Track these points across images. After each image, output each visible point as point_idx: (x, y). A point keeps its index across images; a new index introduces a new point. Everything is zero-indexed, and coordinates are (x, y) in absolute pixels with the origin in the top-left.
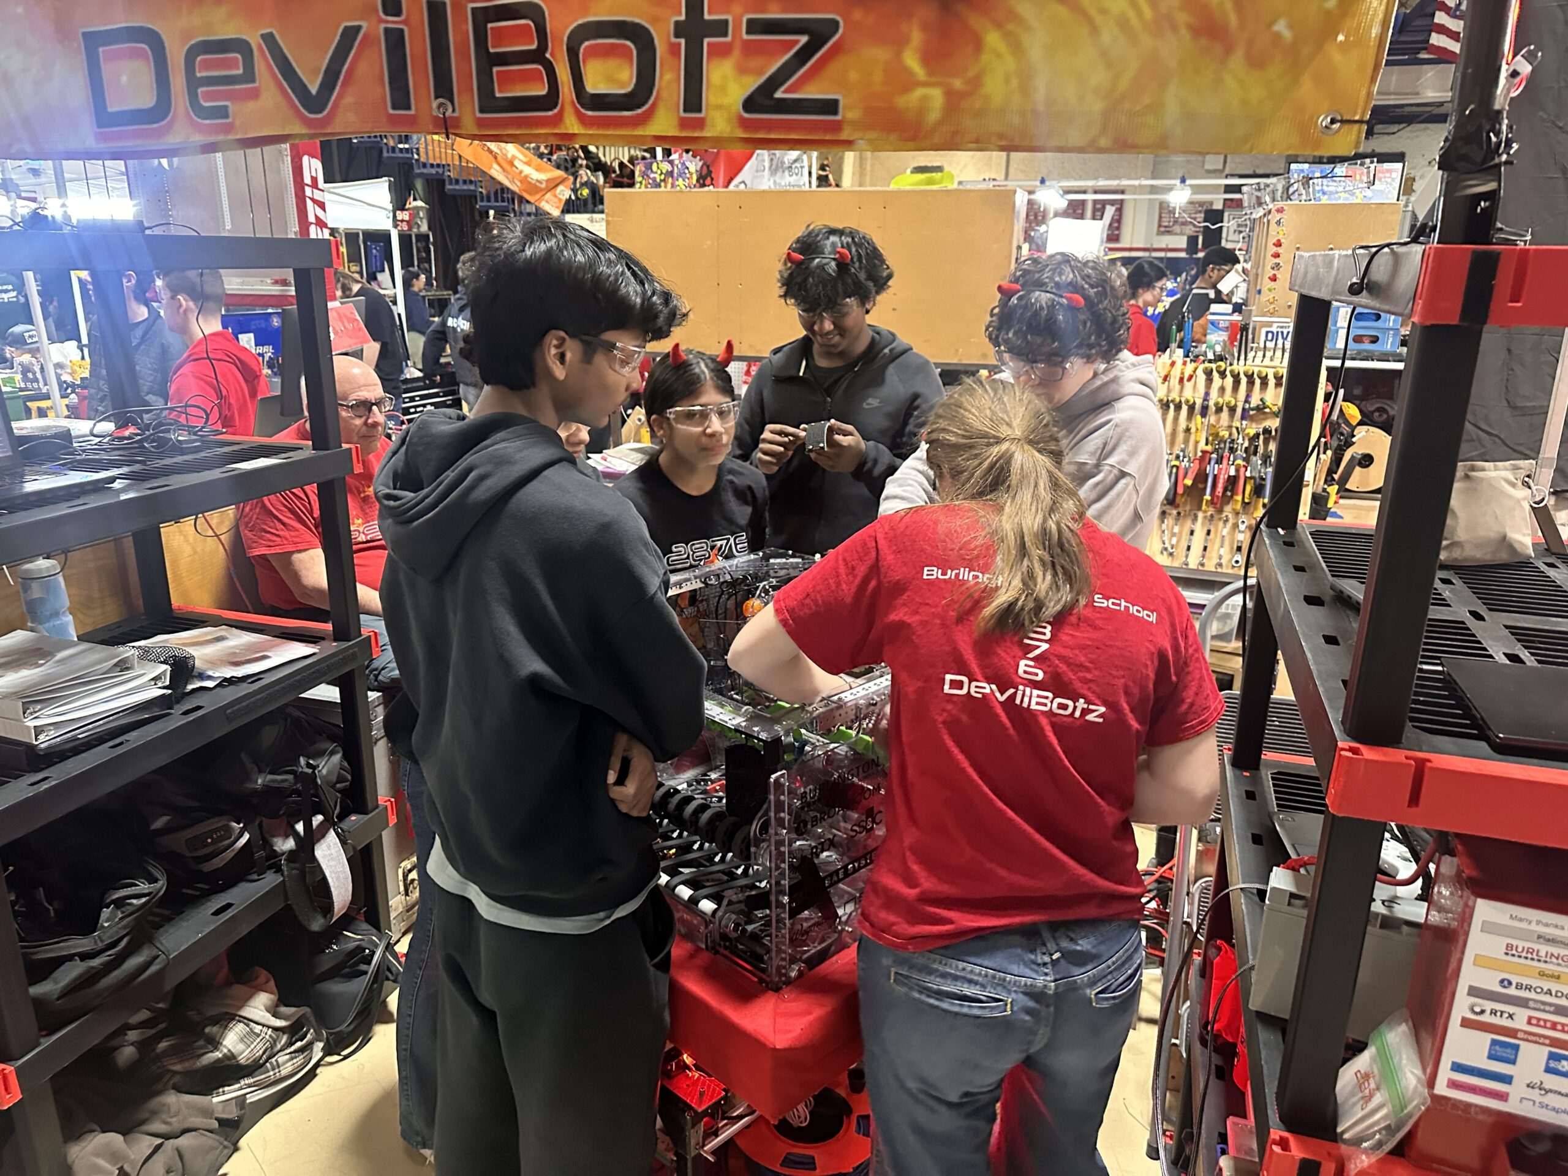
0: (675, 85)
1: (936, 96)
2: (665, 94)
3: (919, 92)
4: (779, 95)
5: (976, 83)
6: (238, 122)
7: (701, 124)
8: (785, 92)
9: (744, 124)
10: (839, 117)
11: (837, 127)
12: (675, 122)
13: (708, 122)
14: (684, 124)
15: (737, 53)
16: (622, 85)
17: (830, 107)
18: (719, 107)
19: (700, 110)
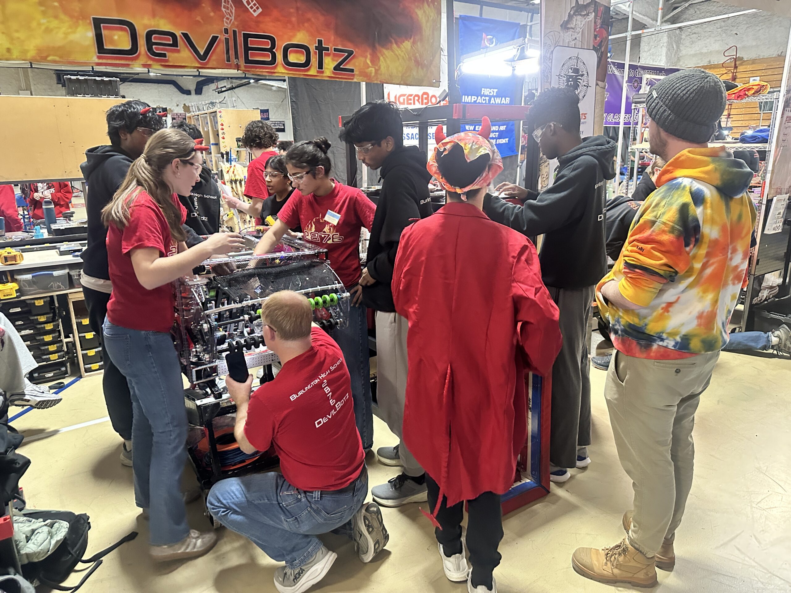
0: (316, 62)
1: (373, 70)
2: (313, 64)
3: (370, 69)
5: (380, 67)
6: (170, 59)
7: (323, 72)
8: (343, 66)
9: (334, 73)
11: (354, 75)
14: (318, 72)
15: (332, 55)
16: (302, 61)
17: (352, 71)
18: (327, 69)
19: (322, 69)
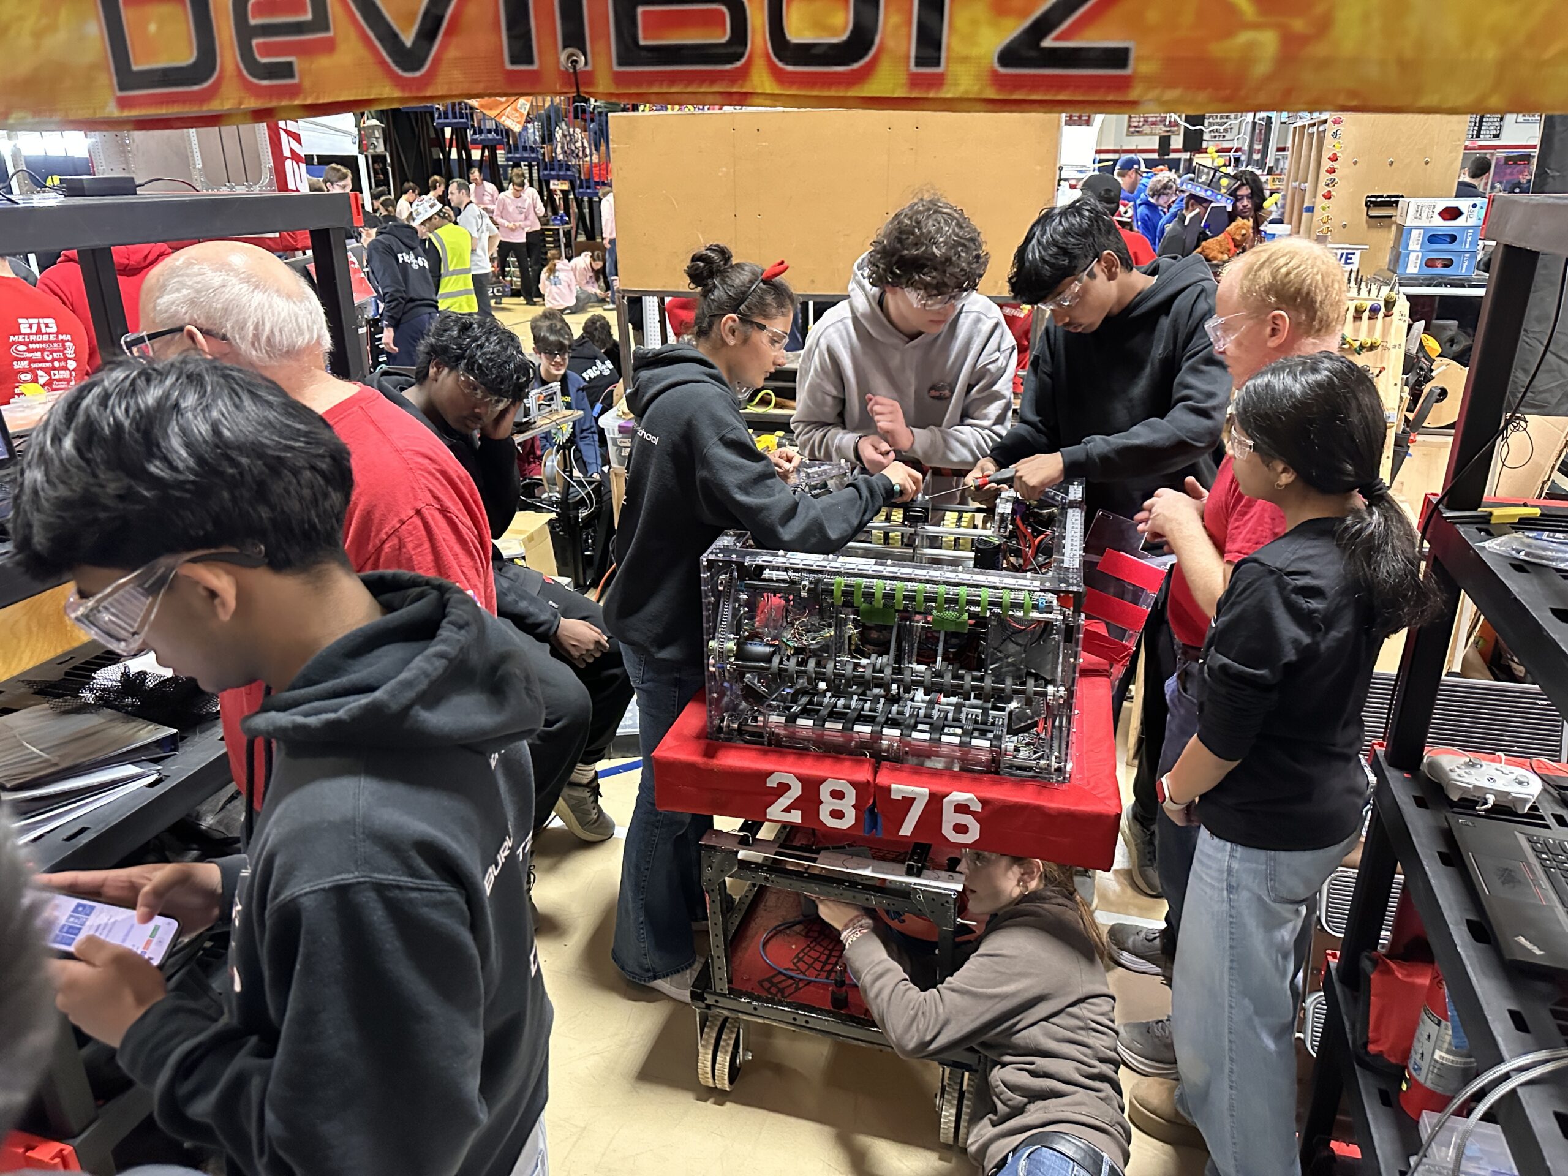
0: (904, 31)
1: (1267, 42)
2: (891, 43)
3: (1244, 37)
4: (1048, 43)
5: (1323, 23)
6: (307, 84)
7: (938, 81)
8: (1057, 39)
9: (998, 80)
10: (1128, 72)
11: (1125, 83)
12: (903, 78)
13: (949, 79)
14: (915, 81)
16: (834, 32)
17: (1118, 58)
18: (965, 59)
19: (937, 63)
